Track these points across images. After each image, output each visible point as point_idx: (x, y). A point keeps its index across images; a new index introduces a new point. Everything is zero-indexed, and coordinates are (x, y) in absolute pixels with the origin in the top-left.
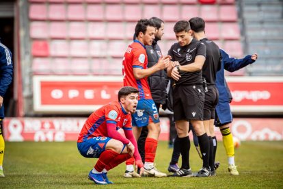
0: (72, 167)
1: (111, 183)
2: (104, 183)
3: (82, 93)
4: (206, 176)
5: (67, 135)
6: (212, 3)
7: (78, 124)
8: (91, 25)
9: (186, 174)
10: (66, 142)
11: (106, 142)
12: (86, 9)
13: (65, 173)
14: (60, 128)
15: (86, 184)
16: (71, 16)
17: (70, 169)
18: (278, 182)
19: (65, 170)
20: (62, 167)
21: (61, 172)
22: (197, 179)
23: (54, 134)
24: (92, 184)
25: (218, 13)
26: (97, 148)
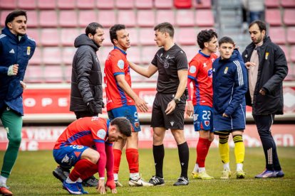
0: (46, 177)
1: (86, 193)
2: (79, 193)
3: (55, 101)
4: (184, 185)
5: (40, 144)
6: (188, 7)
7: (52, 133)
8: (64, 31)
9: (161, 182)
10: (39, 152)
11: (82, 151)
12: (58, 15)
13: (39, 183)
14: (33, 137)
15: (60, 194)
16: (43, 23)
17: (43, 179)
18: (258, 189)
19: (39, 181)
20: (36, 177)
21: (35, 183)
22: (175, 187)
23: (27, 144)
24: (67, 194)
25: (195, 17)
26: (72, 156)
